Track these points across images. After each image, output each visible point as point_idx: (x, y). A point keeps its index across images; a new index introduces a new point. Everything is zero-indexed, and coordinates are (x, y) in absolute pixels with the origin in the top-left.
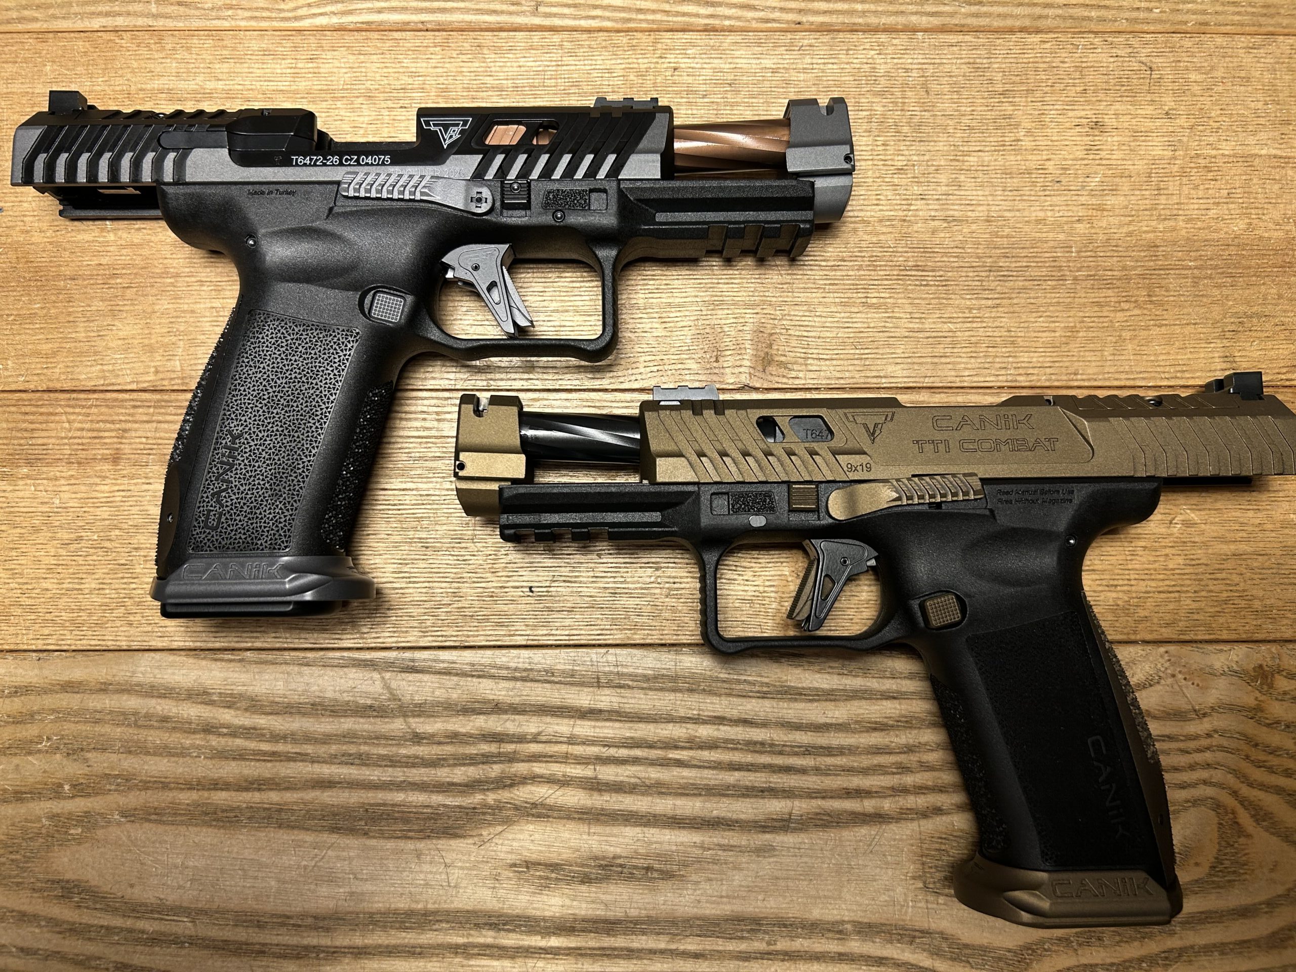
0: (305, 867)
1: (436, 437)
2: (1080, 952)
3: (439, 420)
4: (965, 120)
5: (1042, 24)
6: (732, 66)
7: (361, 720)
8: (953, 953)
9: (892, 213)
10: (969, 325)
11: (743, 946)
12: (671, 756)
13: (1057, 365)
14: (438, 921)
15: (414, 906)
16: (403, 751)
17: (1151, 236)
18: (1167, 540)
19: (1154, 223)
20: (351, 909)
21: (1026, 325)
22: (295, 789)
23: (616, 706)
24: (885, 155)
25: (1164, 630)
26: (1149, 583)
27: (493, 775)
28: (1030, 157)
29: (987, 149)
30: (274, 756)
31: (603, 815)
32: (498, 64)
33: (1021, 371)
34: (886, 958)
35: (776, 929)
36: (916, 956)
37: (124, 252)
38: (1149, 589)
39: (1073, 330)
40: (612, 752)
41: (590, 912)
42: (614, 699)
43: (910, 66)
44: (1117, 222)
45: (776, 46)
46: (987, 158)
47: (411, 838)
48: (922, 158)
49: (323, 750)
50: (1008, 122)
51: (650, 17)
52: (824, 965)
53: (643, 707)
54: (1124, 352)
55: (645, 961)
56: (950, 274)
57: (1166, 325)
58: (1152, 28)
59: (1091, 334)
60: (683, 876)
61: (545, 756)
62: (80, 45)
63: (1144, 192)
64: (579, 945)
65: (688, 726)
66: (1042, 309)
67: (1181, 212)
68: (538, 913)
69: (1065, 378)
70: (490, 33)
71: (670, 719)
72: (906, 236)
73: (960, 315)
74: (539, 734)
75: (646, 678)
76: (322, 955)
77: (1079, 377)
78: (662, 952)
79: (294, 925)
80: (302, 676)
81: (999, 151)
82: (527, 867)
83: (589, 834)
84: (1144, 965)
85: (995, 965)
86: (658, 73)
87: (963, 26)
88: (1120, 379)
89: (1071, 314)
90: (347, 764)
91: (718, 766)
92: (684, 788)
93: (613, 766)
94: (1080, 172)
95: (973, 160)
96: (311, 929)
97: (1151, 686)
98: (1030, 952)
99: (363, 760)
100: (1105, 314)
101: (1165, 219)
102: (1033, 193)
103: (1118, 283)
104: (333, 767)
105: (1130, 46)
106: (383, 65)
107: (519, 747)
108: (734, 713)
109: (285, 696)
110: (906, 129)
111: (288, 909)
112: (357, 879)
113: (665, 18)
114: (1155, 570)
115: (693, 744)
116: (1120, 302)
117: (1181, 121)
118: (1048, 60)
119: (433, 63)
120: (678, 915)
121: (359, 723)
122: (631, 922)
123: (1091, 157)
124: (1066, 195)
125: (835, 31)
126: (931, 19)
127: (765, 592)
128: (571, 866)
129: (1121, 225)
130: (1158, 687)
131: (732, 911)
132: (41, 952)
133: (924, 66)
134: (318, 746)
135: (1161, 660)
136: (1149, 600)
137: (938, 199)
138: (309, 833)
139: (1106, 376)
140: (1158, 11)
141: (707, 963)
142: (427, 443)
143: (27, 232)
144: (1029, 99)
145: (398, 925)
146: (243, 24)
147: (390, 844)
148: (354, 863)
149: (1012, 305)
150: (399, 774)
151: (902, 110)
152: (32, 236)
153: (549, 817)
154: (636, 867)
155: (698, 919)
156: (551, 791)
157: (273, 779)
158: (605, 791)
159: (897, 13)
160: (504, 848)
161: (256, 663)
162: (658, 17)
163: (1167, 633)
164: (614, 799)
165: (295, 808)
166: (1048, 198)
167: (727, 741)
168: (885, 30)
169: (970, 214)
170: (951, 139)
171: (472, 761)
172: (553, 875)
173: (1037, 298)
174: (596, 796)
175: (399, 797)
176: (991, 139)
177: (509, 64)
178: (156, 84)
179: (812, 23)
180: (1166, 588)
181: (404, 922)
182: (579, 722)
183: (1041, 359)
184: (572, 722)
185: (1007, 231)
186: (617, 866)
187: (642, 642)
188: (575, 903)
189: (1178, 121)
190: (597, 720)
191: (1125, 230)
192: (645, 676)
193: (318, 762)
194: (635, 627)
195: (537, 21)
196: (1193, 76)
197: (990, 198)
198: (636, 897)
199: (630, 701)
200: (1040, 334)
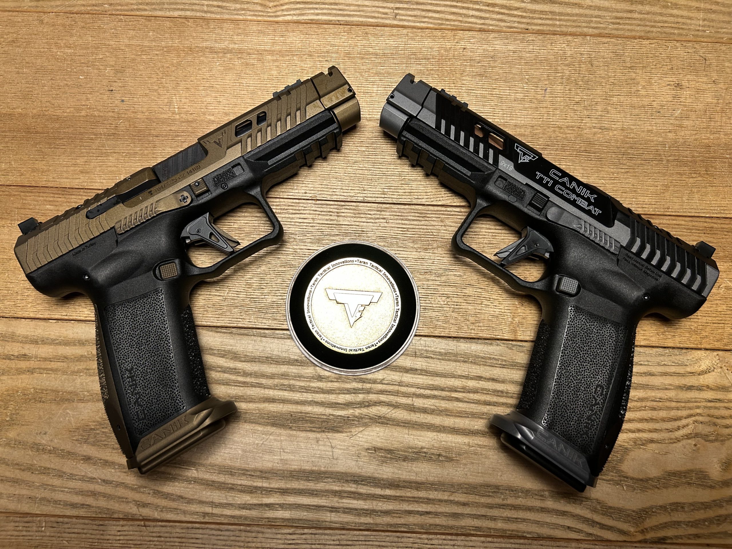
0: (257, 444)
1: (336, 225)
2: (672, 514)
3: (338, 216)
4: (611, 80)
5: (650, 35)
6: (493, 48)
7: (291, 367)
8: (603, 511)
9: (573, 124)
10: (612, 181)
11: (489, 500)
12: (453, 395)
13: (658, 203)
14: (326, 477)
15: (314, 468)
16: (313, 385)
17: (707, 141)
18: (717, 296)
19: (708, 135)
20: (281, 468)
21: (642, 183)
22: (254, 402)
23: (424, 367)
24: (570, 95)
25: (716, 343)
26: (708, 318)
27: (358, 400)
28: (644, 99)
29: (622, 94)
30: (245, 384)
31: (416, 425)
32: (375, 42)
33: (639, 206)
34: (567, 512)
35: (507, 492)
36: (583, 511)
37: (183, 124)
38: (708, 321)
39: (667, 186)
40: (422, 391)
41: (408, 477)
42: (423, 364)
43: (583, 53)
44: (689, 133)
45: (515, 40)
46: (622, 99)
47: (314, 431)
48: (589, 97)
49: (271, 382)
50: (633, 82)
51: (452, 23)
52: (533, 513)
53: (438, 369)
54: (694, 199)
55: (437, 506)
56: (603, 155)
57: (715, 186)
58: (706, 40)
59: (676, 189)
60: (458, 460)
61: (386, 392)
62: (168, 24)
63: (703, 119)
64: (401, 495)
65: (463, 380)
66: (650, 175)
67: (722, 130)
68: (380, 476)
69: (663, 210)
70: (372, 27)
71: (453, 376)
72: (580, 135)
73: (608, 176)
74: (383, 379)
75: (441, 354)
76: (264, 493)
77: (670, 210)
78: (446, 501)
79: (250, 475)
80: (262, 343)
81: (628, 95)
82: (375, 451)
83: (408, 435)
84: (706, 523)
85: (626, 519)
86: (455, 50)
87: (610, 34)
88: (692, 212)
89: (666, 178)
90: (282, 390)
91: (478, 402)
92: (459, 413)
93: (422, 399)
94: (670, 108)
95: (615, 99)
96: (259, 477)
97: (709, 372)
98: (645, 513)
99: (291, 388)
100: (684, 179)
101: (714, 133)
102: (646, 117)
103: (690, 164)
104: (275, 391)
105: (695, 48)
106: (317, 40)
107: (373, 386)
108: (487, 375)
109: (252, 352)
110: (580, 83)
111: (247, 466)
112: (285, 452)
113: (460, 24)
114: (711, 311)
115: (465, 390)
116: (691, 174)
117: (721, 86)
118: (653, 52)
119: (343, 40)
120: (454, 481)
121: (290, 368)
122: (429, 484)
123: (676, 100)
124: (663, 119)
125: (545, 34)
126: (594, 30)
127: (505, 312)
128: (398, 451)
129: (691, 135)
130: (713, 373)
131: (484, 481)
132: (114, 483)
133: (590, 53)
134: (268, 380)
135: (714, 359)
136: (708, 327)
137: (597, 118)
138: (260, 426)
139: (684, 210)
140: (708, 32)
141: (470, 509)
142: (332, 227)
143: (136, 112)
144: (644, 71)
145: (305, 478)
146: (249, 18)
147: (303, 434)
148: (283, 443)
149: (635, 172)
150: (309, 397)
151: (579, 74)
152: (138, 115)
153: (387, 424)
154: (433, 454)
155: (465, 484)
156: (389, 411)
157: (242, 396)
158: (418, 412)
159: (576, 26)
160: (363, 440)
161: (238, 334)
162: (456, 23)
163: (718, 345)
164: (422, 417)
165: (254, 412)
166: (654, 120)
167: (483, 389)
168: (570, 35)
169: (613, 126)
170: (603, 89)
171: (349, 391)
172: (389, 456)
173: (648, 169)
174: (412, 414)
175: (308, 409)
176: (624, 90)
177: (381, 43)
178: (205, 44)
179: (534, 30)
180: (717, 321)
181: (309, 477)
182: (405, 374)
183: (650, 200)
184: (401, 374)
185: (632, 135)
186: (423, 453)
187: (439, 335)
188: (400, 472)
189: (719, 85)
190: (415, 374)
191: (693, 137)
192: (440, 352)
193: (268, 388)
194: (435, 327)
195: (396, 22)
196: (727, 64)
197: (624, 119)
198: (433, 471)
199: (432, 365)
200: (649, 188)
